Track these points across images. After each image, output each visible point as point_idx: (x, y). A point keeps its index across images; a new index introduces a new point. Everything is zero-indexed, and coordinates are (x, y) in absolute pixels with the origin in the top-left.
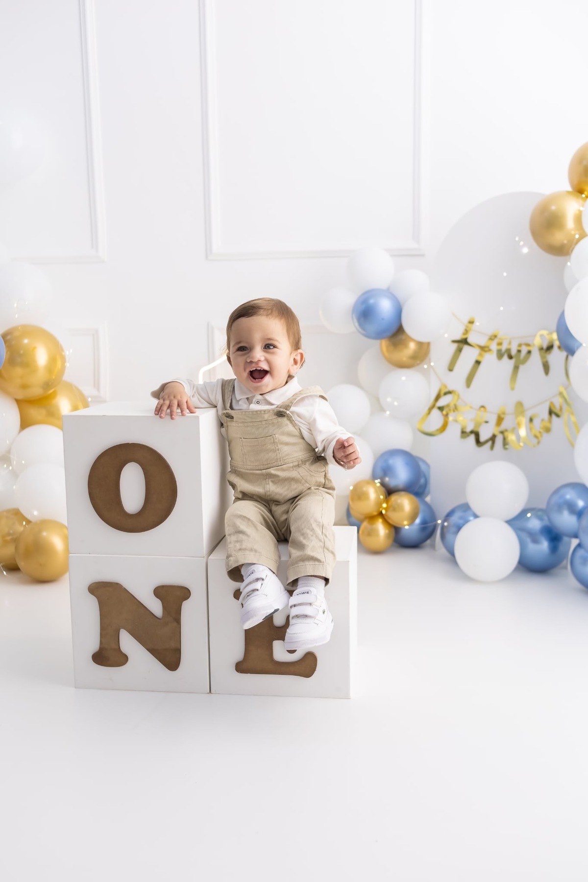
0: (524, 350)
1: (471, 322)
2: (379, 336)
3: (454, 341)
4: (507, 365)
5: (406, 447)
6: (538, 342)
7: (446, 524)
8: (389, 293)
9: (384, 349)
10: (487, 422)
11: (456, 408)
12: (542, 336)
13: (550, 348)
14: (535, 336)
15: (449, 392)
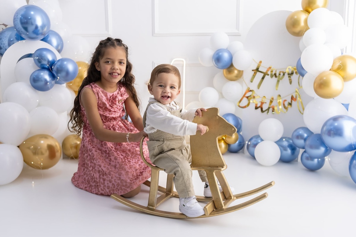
0: (282, 74)
1: (261, 62)
2: (223, 68)
3: (253, 70)
4: (275, 80)
5: (233, 112)
6: (287, 71)
7: (249, 143)
8: (227, 50)
9: (225, 73)
10: (266, 103)
11: (254, 97)
12: (289, 68)
13: (292, 73)
14: (286, 68)
15: (251, 91)
